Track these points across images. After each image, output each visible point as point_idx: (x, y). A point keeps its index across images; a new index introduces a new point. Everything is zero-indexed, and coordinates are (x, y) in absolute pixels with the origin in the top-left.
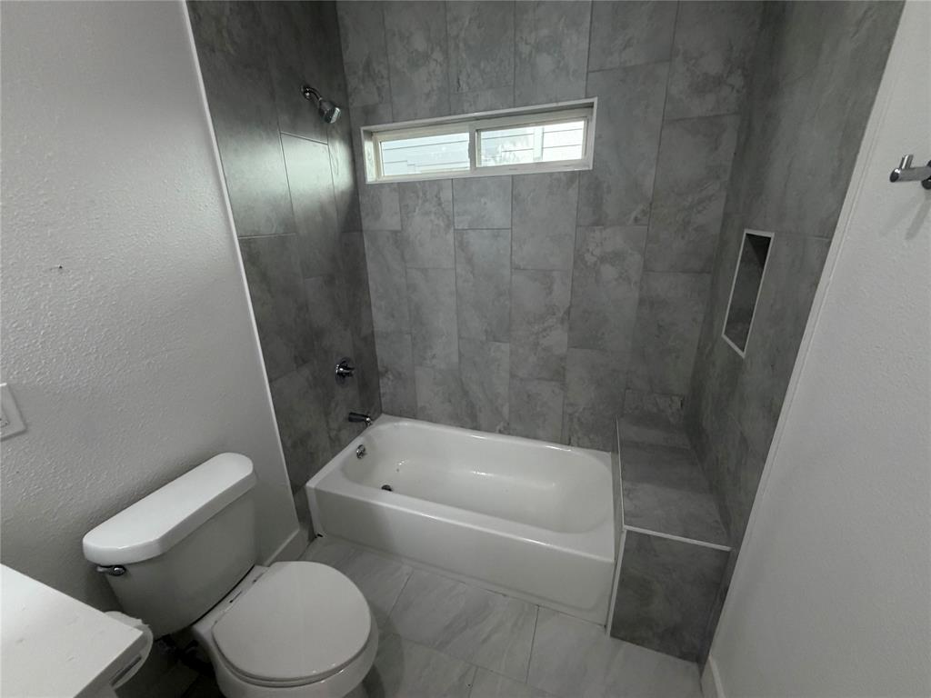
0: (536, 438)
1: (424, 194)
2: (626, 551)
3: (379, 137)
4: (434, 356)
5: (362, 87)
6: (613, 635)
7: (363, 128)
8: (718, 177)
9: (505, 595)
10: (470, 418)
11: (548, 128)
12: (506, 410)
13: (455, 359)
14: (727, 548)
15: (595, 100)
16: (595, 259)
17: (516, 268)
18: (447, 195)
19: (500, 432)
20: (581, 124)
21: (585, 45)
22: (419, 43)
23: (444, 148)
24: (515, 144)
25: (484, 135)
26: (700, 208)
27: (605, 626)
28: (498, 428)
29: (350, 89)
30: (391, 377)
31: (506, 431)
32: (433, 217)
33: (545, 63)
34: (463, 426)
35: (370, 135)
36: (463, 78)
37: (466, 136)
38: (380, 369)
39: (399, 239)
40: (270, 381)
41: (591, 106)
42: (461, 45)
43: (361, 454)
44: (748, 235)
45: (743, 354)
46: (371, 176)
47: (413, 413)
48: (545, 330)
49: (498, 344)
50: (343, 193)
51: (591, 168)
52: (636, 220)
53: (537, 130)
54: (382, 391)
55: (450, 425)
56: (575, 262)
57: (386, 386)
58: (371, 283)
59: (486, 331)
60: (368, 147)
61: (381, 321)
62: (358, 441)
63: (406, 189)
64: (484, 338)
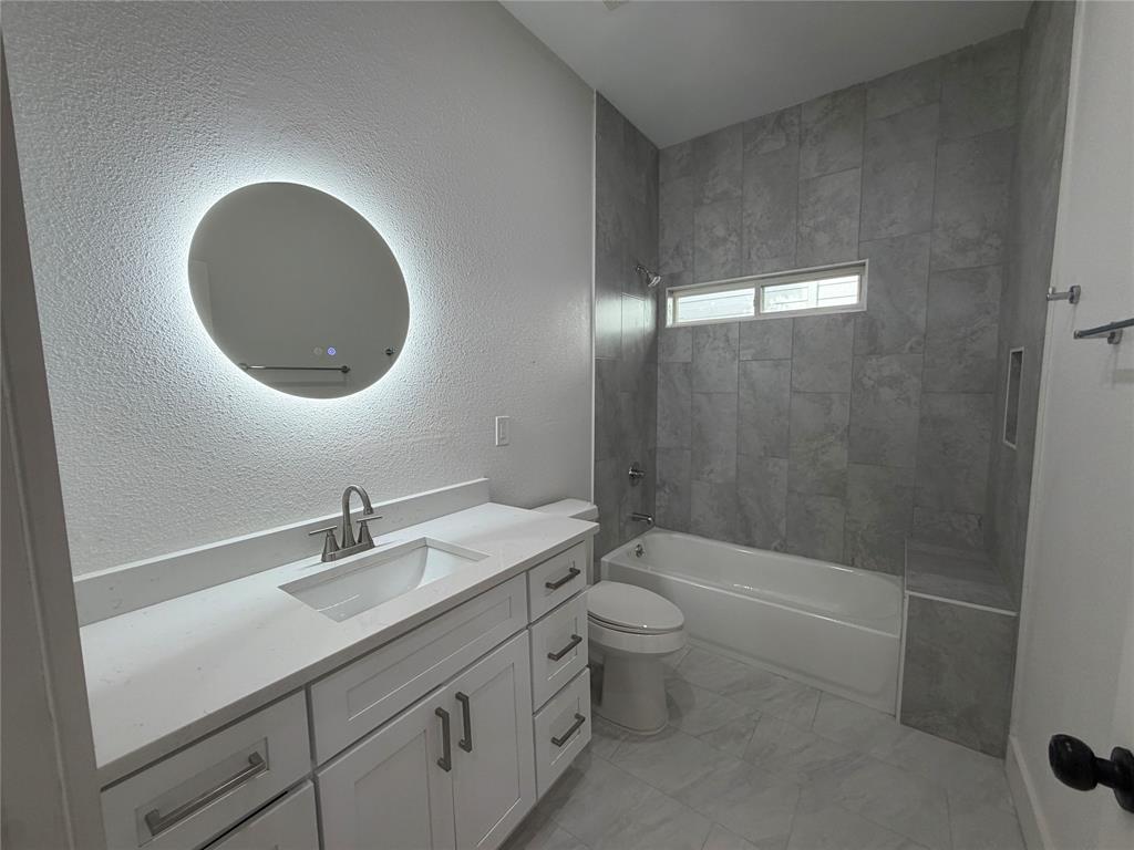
0: (815, 557)
1: (714, 333)
2: (910, 618)
3: (676, 294)
4: (712, 471)
5: (671, 262)
6: (903, 722)
7: (667, 289)
8: (988, 313)
9: (785, 678)
10: (744, 535)
11: (822, 282)
12: (782, 527)
13: (732, 473)
14: (1013, 614)
15: (867, 261)
16: (872, 382)
17: (795, 392)
18: (734, 334)
19: (776, 550)
20: (856, 278)
21: (855, 225)
22: (720, 232)
23: (713, 303)
24: (787, 297)
25: (767, 289)
26: (974, 338)
27: (895, 716)
28: (774, 545)
29: (661, 264)
30: (667, 490)
31: (783, 549)
32: (721, 351)
33: (822, 238)
34: (736, 542)
35: (672, 292)
36: (753, 252)
37: (752, 291)
38: (658, 482)
39: (688, 369)
40: (595, 461)
41: (864, 265)
42: (753, 231)
43: (639, 553)
44: (1014, 353)
45: (1014, 447)
46: (669, 323)
47: (685, 527)
48: (823, 446)
49: (776, 459)
50: (650, 334)
51: (865, 309)
52: (911, 348)
53: (813, 284)
54: (657, 504)
55: (724, 540)
56: (853, 385)
57: (662, 499)
58: (659, 406)
59: (765, 448)
60: (670, 301)
61: (663, 438)
62: (637, 542)
63: (697, 331)
64: (763, 454)
